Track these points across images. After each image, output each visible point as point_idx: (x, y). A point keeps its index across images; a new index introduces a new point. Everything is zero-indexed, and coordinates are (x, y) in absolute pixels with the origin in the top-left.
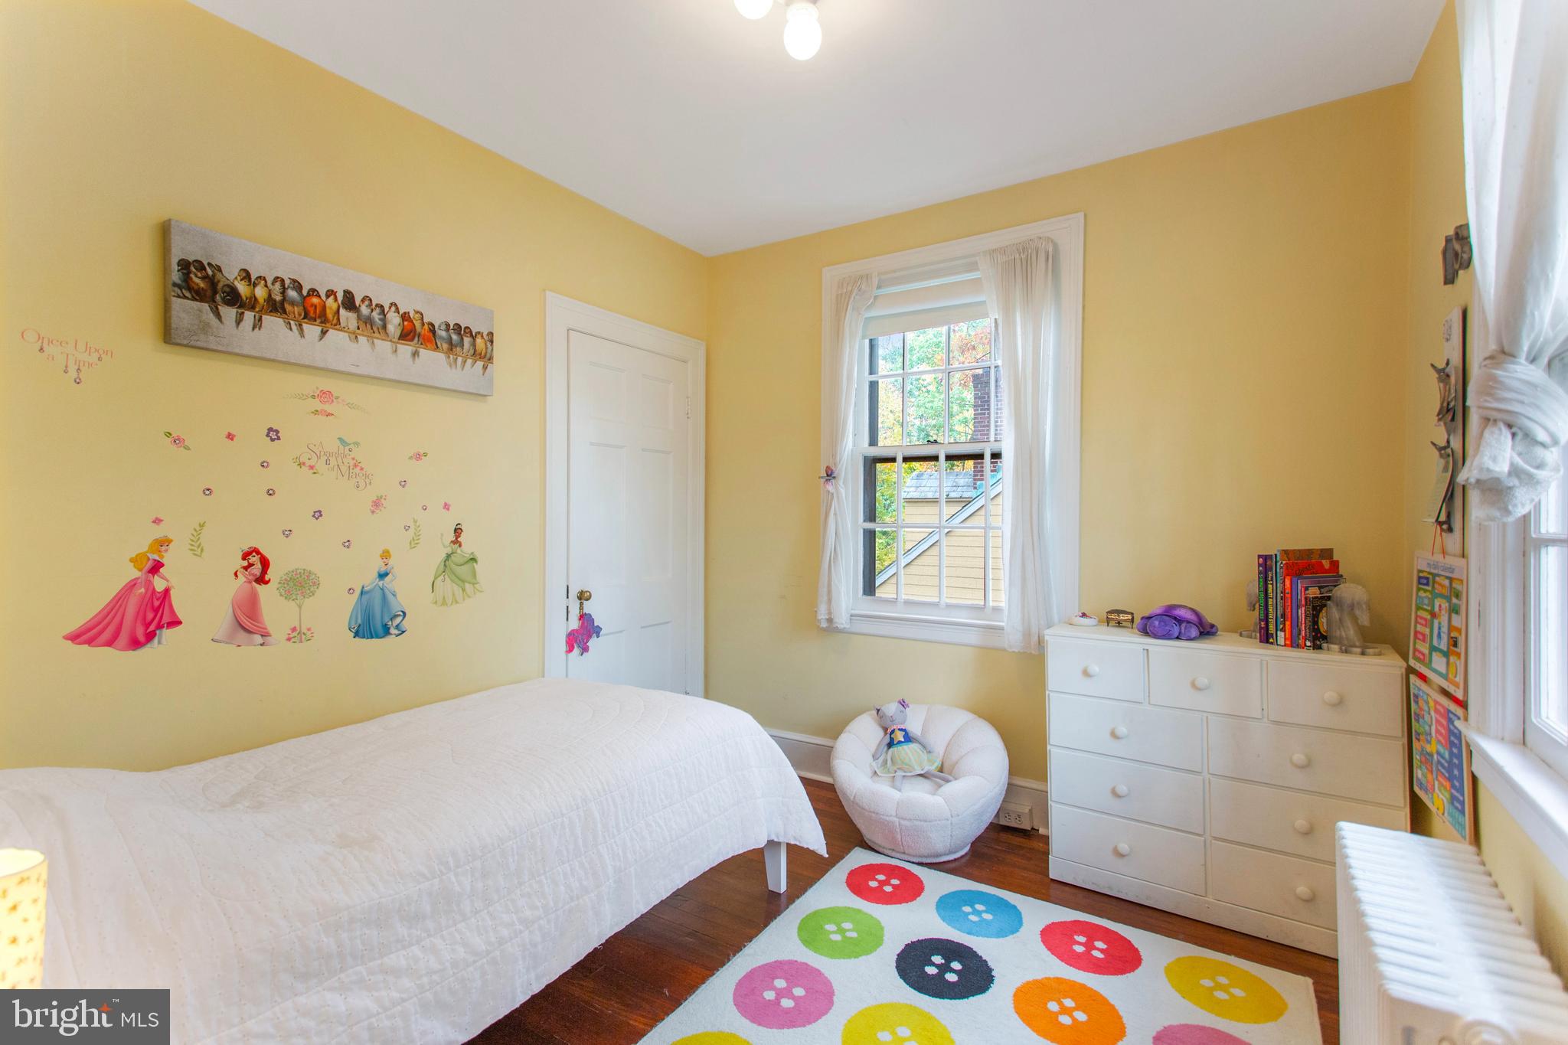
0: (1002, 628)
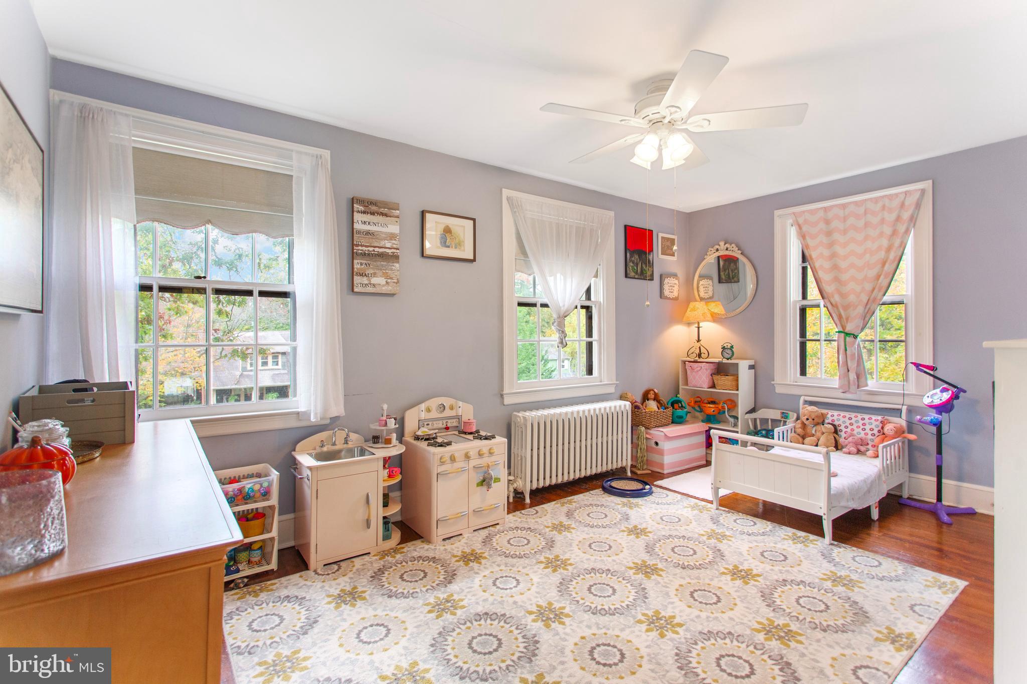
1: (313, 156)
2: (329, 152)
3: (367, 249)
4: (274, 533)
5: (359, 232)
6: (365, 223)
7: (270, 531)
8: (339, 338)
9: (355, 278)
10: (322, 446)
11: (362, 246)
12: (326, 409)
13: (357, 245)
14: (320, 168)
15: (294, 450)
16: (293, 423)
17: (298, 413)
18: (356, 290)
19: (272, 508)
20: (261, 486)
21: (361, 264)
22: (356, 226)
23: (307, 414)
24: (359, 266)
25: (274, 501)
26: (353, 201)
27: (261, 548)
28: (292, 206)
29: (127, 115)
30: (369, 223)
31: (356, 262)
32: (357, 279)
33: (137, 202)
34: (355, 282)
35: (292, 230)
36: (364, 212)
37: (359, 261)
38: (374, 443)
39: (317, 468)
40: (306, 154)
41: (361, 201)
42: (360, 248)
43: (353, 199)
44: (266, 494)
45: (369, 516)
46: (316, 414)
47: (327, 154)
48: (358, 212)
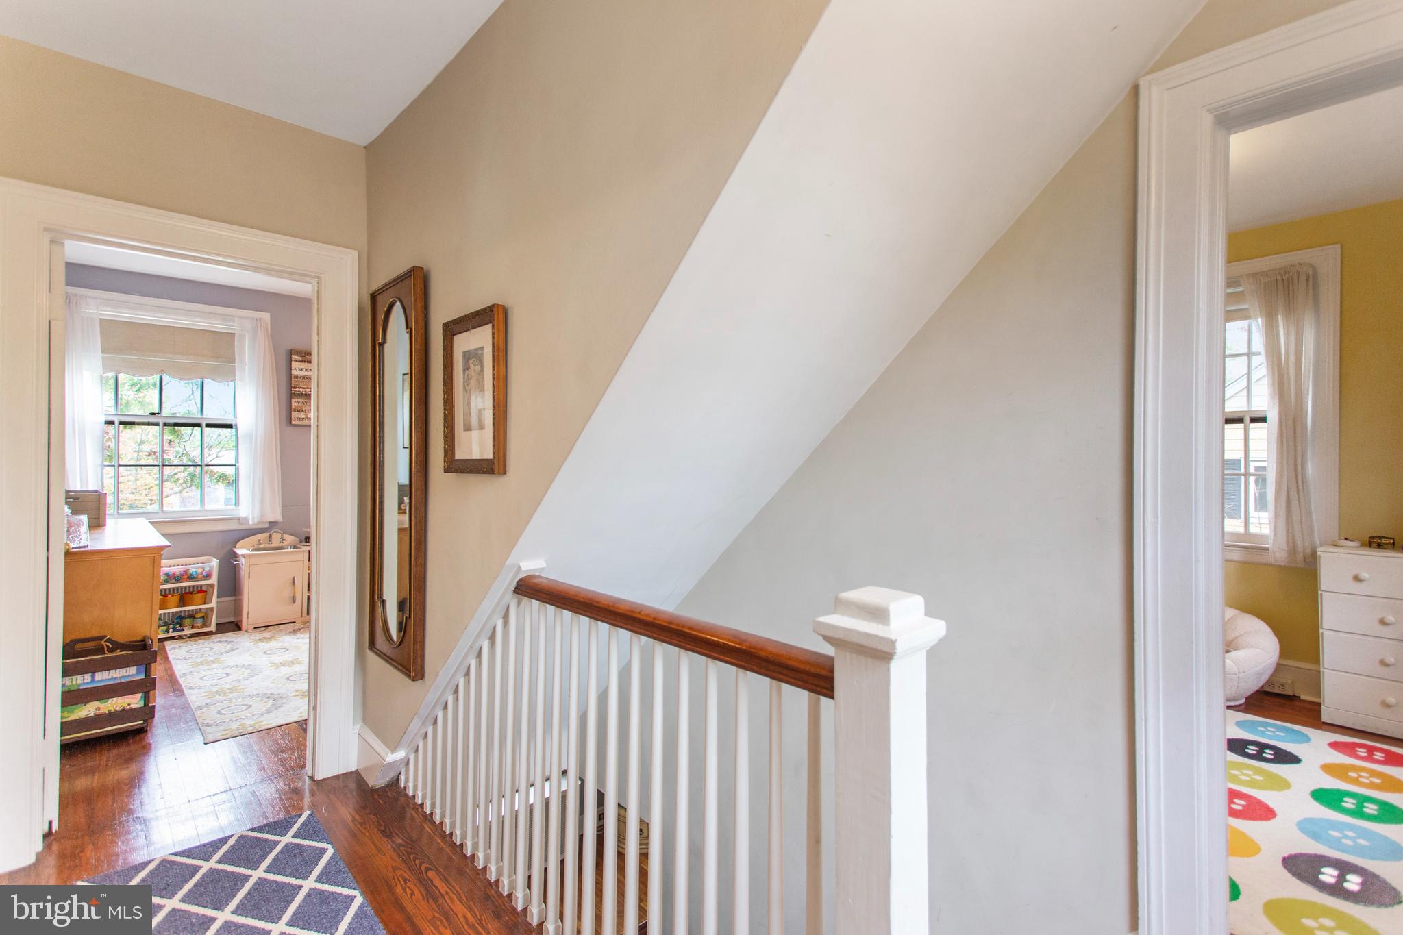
0: (1267, 549)
1: (253, 319)
2: (269, 314)
3: (304, 390)
4: (213, 604)
5: (296, 377)
6: (302, 369)
7: (211, 602)
8: (277, 461)
9: (293, 413)
10: (260, 544)
11: (299, 388)
12: (262, 516)
13: (295, 388)
14: (259, 328)
15: (235, 547)
16: (234, 526)
17: (239, 519)
18: (293, 423)
19: (212, 586)
20: (204, 570)
21: (299, 402)
22: (294, 372)
23: (247, 519)
24: (296, 404)
25: (214, 580)
26: (291, 352)
27: (203, 617)
28: (234, 356)
29: (95, 298)
30: (306, 370)
31: (293, 400)
32: (294, 414)
33: (103, 358)
34: (293, 417)
35: (235, 376)
36: (301, 361)
37: (296, 400)
38: (306, 542)
39: (250, 556)
40: (246, 318)
41: (298, 353)
42: (297, 389)
43: (291, 350)
44: (208, 576)
45: (294, 594)
46: (253, 518)
47: (266, 316)
48: (296, 361)
